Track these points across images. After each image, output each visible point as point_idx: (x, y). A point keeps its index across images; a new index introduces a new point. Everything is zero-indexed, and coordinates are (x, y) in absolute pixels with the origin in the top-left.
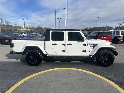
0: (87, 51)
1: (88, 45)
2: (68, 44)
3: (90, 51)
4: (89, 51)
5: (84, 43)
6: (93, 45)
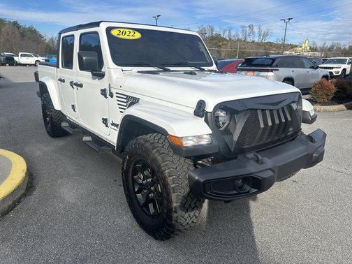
0: (113, 124)
1: (111, 95)
2: (77, 84)
4: (116, 126)
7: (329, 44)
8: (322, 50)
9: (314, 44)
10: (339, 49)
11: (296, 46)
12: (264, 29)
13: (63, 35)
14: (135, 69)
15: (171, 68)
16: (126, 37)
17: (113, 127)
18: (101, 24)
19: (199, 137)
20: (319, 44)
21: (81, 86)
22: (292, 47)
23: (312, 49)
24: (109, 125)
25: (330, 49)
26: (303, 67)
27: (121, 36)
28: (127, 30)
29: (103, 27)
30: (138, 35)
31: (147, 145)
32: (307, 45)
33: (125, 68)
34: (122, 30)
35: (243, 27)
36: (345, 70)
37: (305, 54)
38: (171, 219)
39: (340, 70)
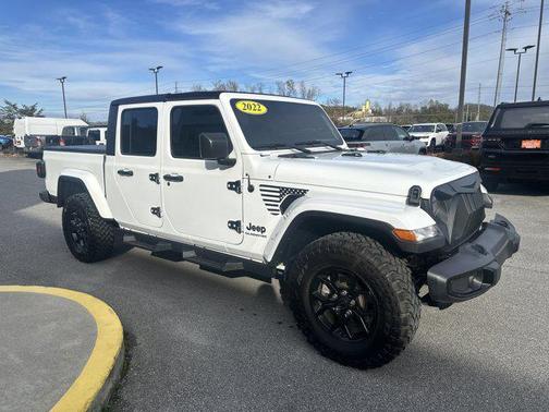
0: (251, 228)
1: (251, 189)
2: (167, 178)
3: (262, 230)
4: (258, 229)
5: (233, 174)
6: (283, 190)
7: (396, 105)
8: (388, 113)
9: (377, 105)
10: (409, 111)
11: (354, 109)
12: (308, 87)
13: (121, 108)
14: (275, 153)
15: (312, 149)
16: (252, 112)
17: (251, 231)
18: (222, 95)
19: (426, 229)
20: (384, 106)
21: (180, 179)
22: (350, 110)
23: (376, 113)
24: (244, 229)
25: (399, 112)
26: (397, 139)
27: (247, 111)
28: (251, 103)
29: (225, 98)
30: (264, 110)
31: (347, 246)
32: (367, 107)
33: (264, 153)
34: (246, 103)
35: (278, 83)
36: (434, 140)
37: (368, 119)
38: (398, 335)
39: (429, 141)
